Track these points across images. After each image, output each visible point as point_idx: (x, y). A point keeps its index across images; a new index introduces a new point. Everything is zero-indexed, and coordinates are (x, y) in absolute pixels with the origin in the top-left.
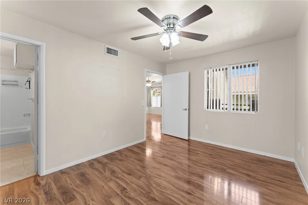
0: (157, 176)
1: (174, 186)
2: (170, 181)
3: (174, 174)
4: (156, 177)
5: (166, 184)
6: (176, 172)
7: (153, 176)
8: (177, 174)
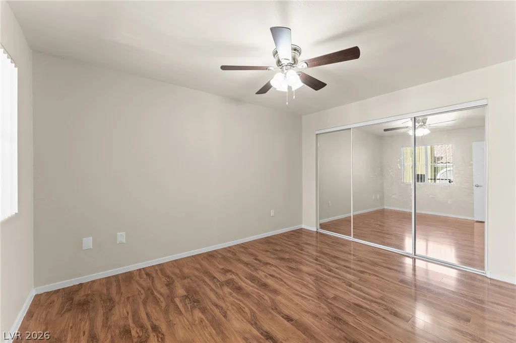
0: (307, 297)
1: (285, 283)
2: (289, 289)
3: (279, 298)
4: (310, 296)
5: (295, 286)
6: (272, 300)
7: (315, 299)
8: (274, 298)
